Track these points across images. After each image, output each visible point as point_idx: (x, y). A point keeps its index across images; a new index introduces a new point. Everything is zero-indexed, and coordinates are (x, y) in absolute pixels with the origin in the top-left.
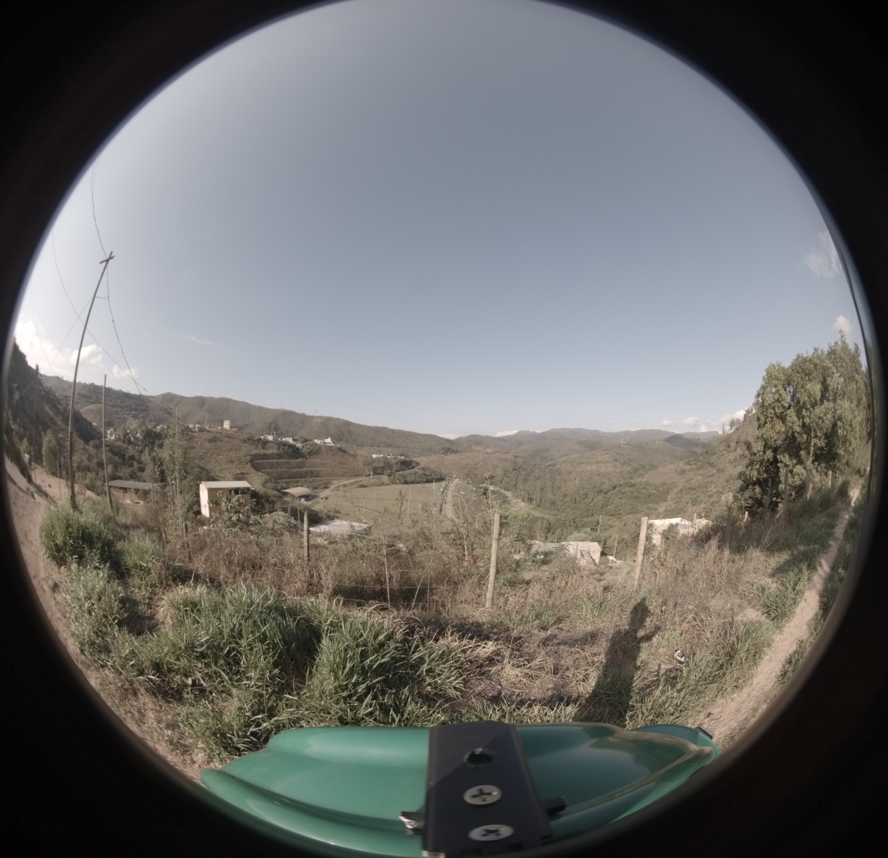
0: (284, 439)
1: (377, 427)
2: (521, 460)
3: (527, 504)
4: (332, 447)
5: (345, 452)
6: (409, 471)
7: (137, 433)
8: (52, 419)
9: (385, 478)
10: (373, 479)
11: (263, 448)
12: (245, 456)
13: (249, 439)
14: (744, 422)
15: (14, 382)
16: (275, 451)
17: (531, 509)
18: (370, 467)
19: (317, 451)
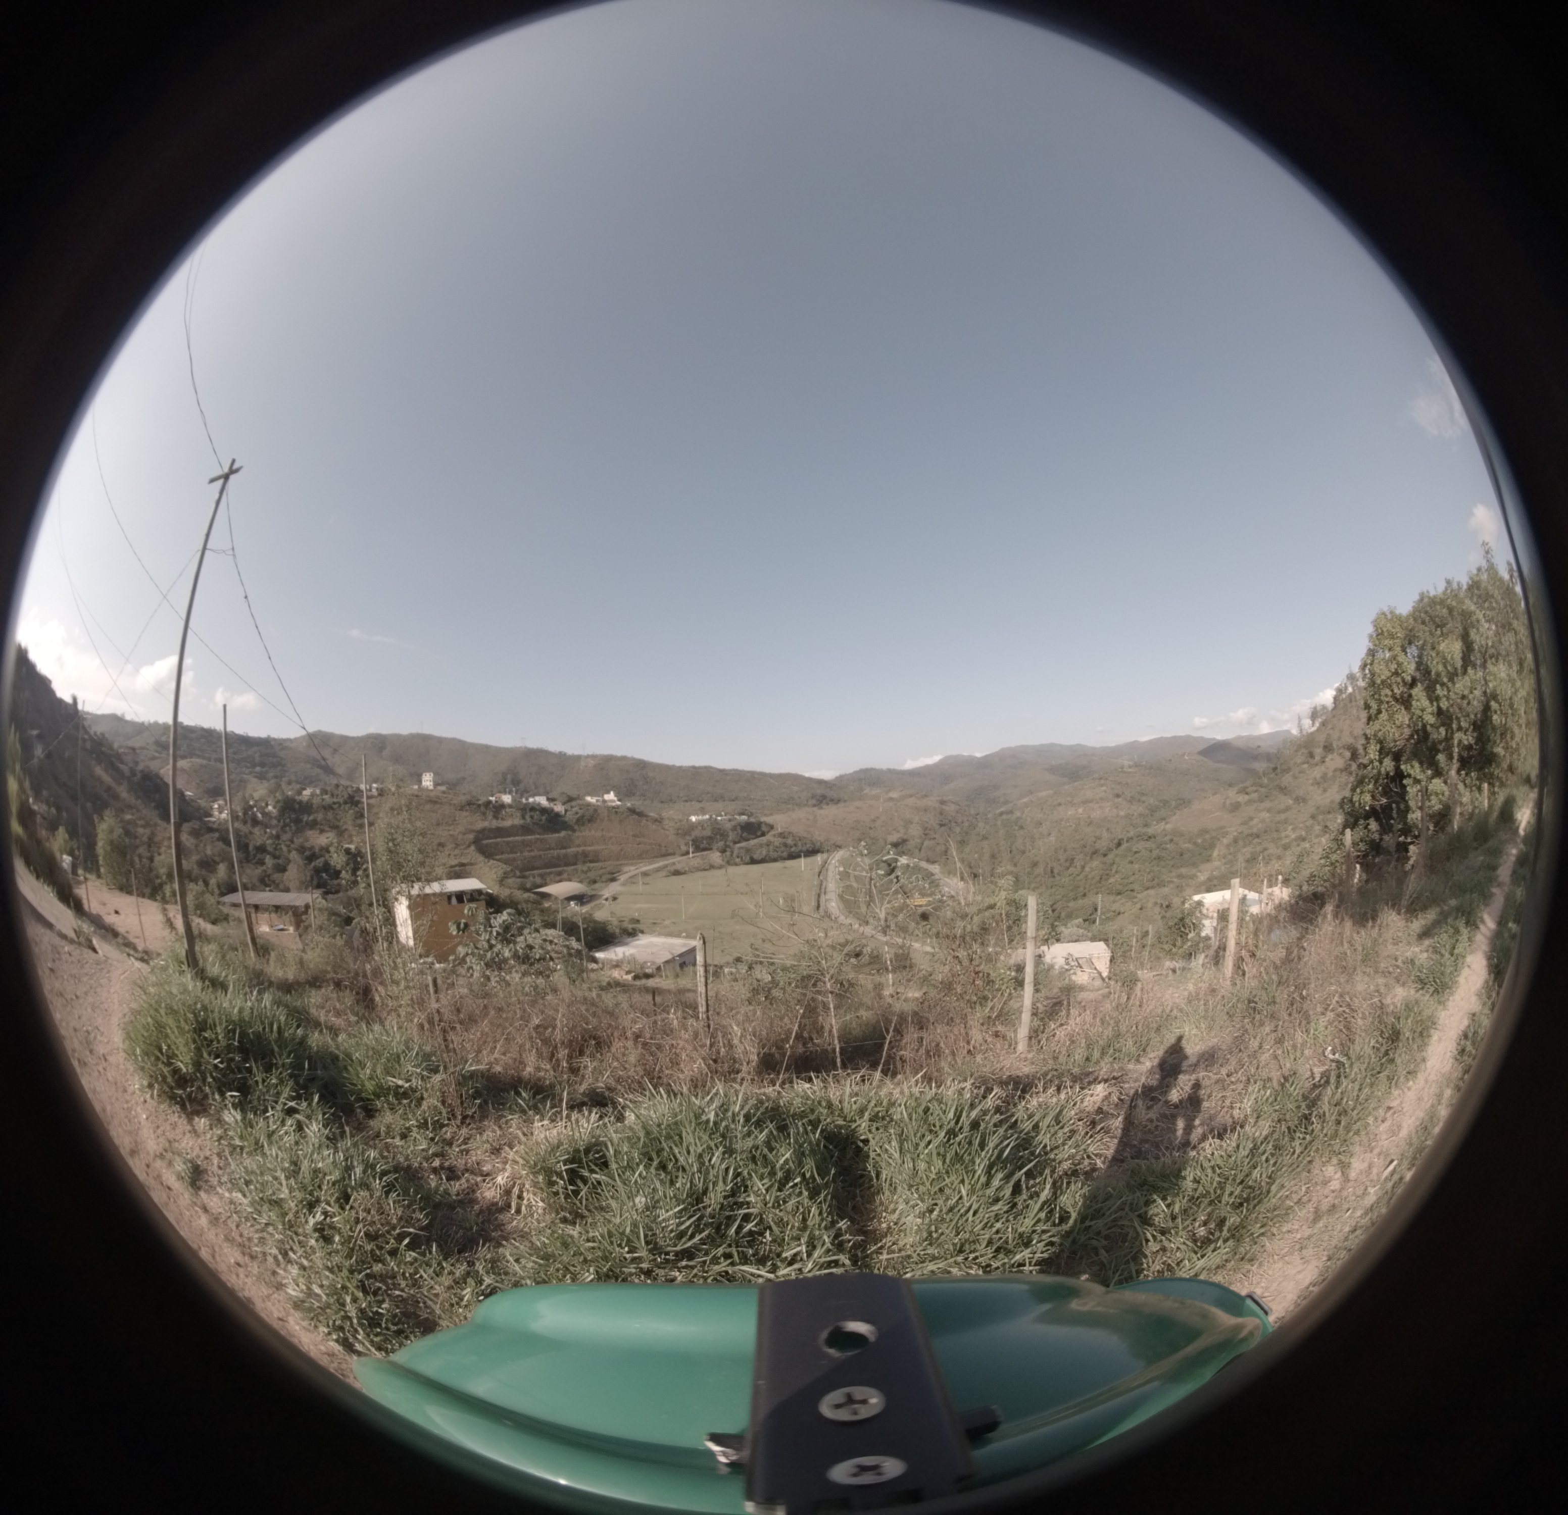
0: (531, 800)
1: (694, 767)
2: (953, 807)
3: (968, 884)
4: (618, 807)
5: (641, 814)
6: (756, 841)
7: (267, 805)
8: (109, 788)
9: (715, 857)
10: (694, 859)
11: (496, 817)
12: (465, 834)
13: (469, 803)
14: (1335, 708)
15: (33, 728)
16: (517, 821)
17: (976, 892)
18: (687, 838)
19: (592, 817)
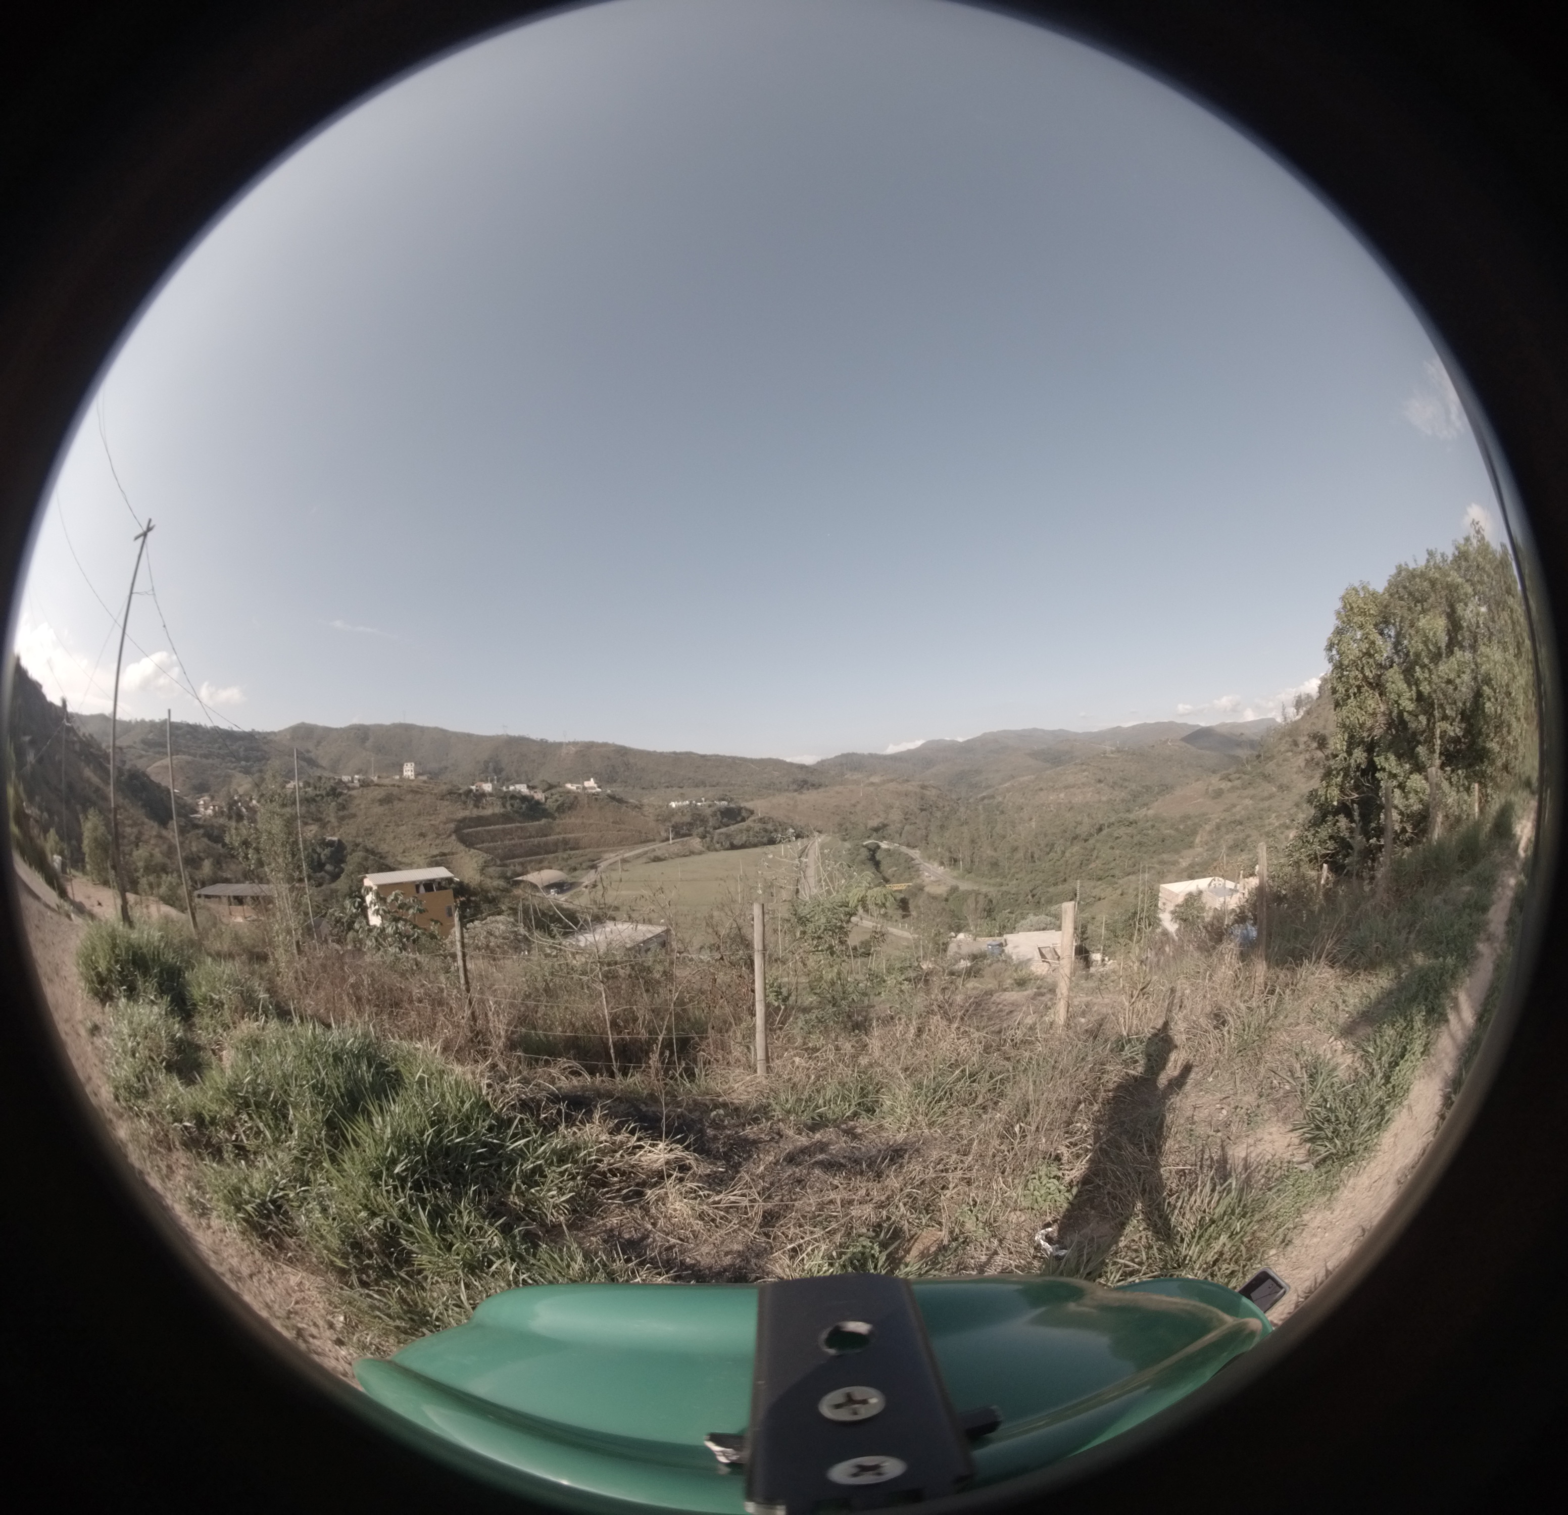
0: (512, 788)
1: (675, 753)
2: (934, 792)
3: (947, 869)
4: (598, 794)
5: (620, 801)
6: (736, 826)
7: (251, 799)
8: (97, 790)
9: (695, 842)
10: (674, 846)
11: (476, 806)
12: (445, 823)
13: (450, 793)
14: (1319, 698)
15: (25, 734)
16: (498, 809)
17: (954, 877)
18: (668, 824)
19: (572, 804)
